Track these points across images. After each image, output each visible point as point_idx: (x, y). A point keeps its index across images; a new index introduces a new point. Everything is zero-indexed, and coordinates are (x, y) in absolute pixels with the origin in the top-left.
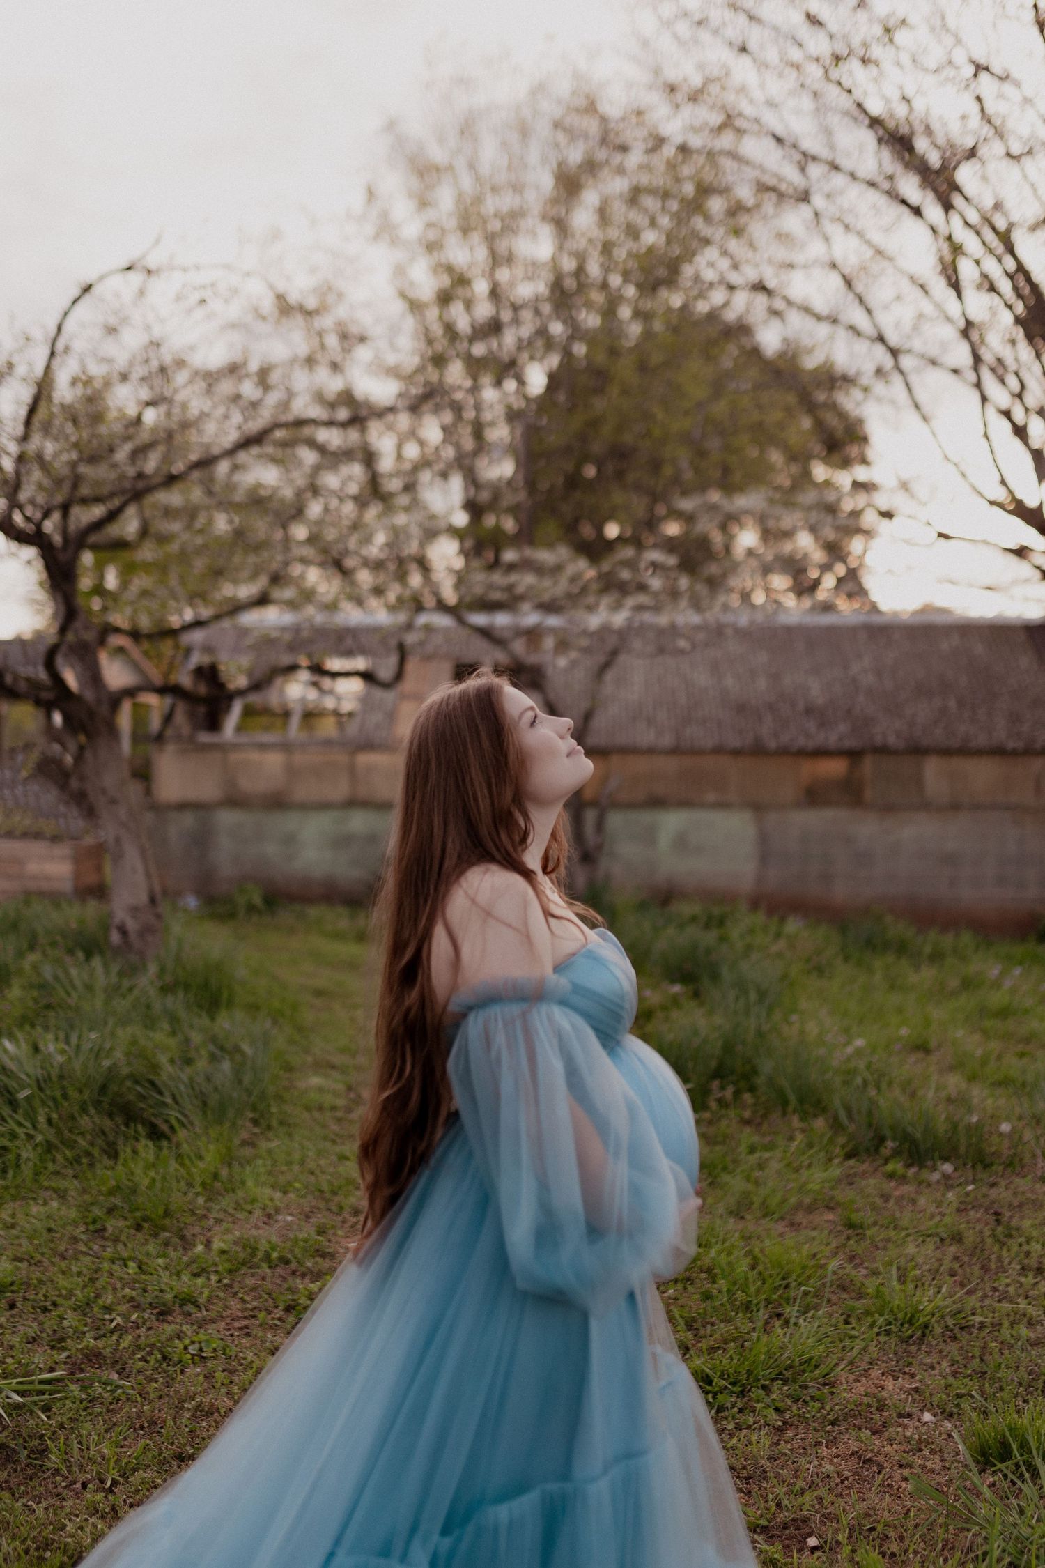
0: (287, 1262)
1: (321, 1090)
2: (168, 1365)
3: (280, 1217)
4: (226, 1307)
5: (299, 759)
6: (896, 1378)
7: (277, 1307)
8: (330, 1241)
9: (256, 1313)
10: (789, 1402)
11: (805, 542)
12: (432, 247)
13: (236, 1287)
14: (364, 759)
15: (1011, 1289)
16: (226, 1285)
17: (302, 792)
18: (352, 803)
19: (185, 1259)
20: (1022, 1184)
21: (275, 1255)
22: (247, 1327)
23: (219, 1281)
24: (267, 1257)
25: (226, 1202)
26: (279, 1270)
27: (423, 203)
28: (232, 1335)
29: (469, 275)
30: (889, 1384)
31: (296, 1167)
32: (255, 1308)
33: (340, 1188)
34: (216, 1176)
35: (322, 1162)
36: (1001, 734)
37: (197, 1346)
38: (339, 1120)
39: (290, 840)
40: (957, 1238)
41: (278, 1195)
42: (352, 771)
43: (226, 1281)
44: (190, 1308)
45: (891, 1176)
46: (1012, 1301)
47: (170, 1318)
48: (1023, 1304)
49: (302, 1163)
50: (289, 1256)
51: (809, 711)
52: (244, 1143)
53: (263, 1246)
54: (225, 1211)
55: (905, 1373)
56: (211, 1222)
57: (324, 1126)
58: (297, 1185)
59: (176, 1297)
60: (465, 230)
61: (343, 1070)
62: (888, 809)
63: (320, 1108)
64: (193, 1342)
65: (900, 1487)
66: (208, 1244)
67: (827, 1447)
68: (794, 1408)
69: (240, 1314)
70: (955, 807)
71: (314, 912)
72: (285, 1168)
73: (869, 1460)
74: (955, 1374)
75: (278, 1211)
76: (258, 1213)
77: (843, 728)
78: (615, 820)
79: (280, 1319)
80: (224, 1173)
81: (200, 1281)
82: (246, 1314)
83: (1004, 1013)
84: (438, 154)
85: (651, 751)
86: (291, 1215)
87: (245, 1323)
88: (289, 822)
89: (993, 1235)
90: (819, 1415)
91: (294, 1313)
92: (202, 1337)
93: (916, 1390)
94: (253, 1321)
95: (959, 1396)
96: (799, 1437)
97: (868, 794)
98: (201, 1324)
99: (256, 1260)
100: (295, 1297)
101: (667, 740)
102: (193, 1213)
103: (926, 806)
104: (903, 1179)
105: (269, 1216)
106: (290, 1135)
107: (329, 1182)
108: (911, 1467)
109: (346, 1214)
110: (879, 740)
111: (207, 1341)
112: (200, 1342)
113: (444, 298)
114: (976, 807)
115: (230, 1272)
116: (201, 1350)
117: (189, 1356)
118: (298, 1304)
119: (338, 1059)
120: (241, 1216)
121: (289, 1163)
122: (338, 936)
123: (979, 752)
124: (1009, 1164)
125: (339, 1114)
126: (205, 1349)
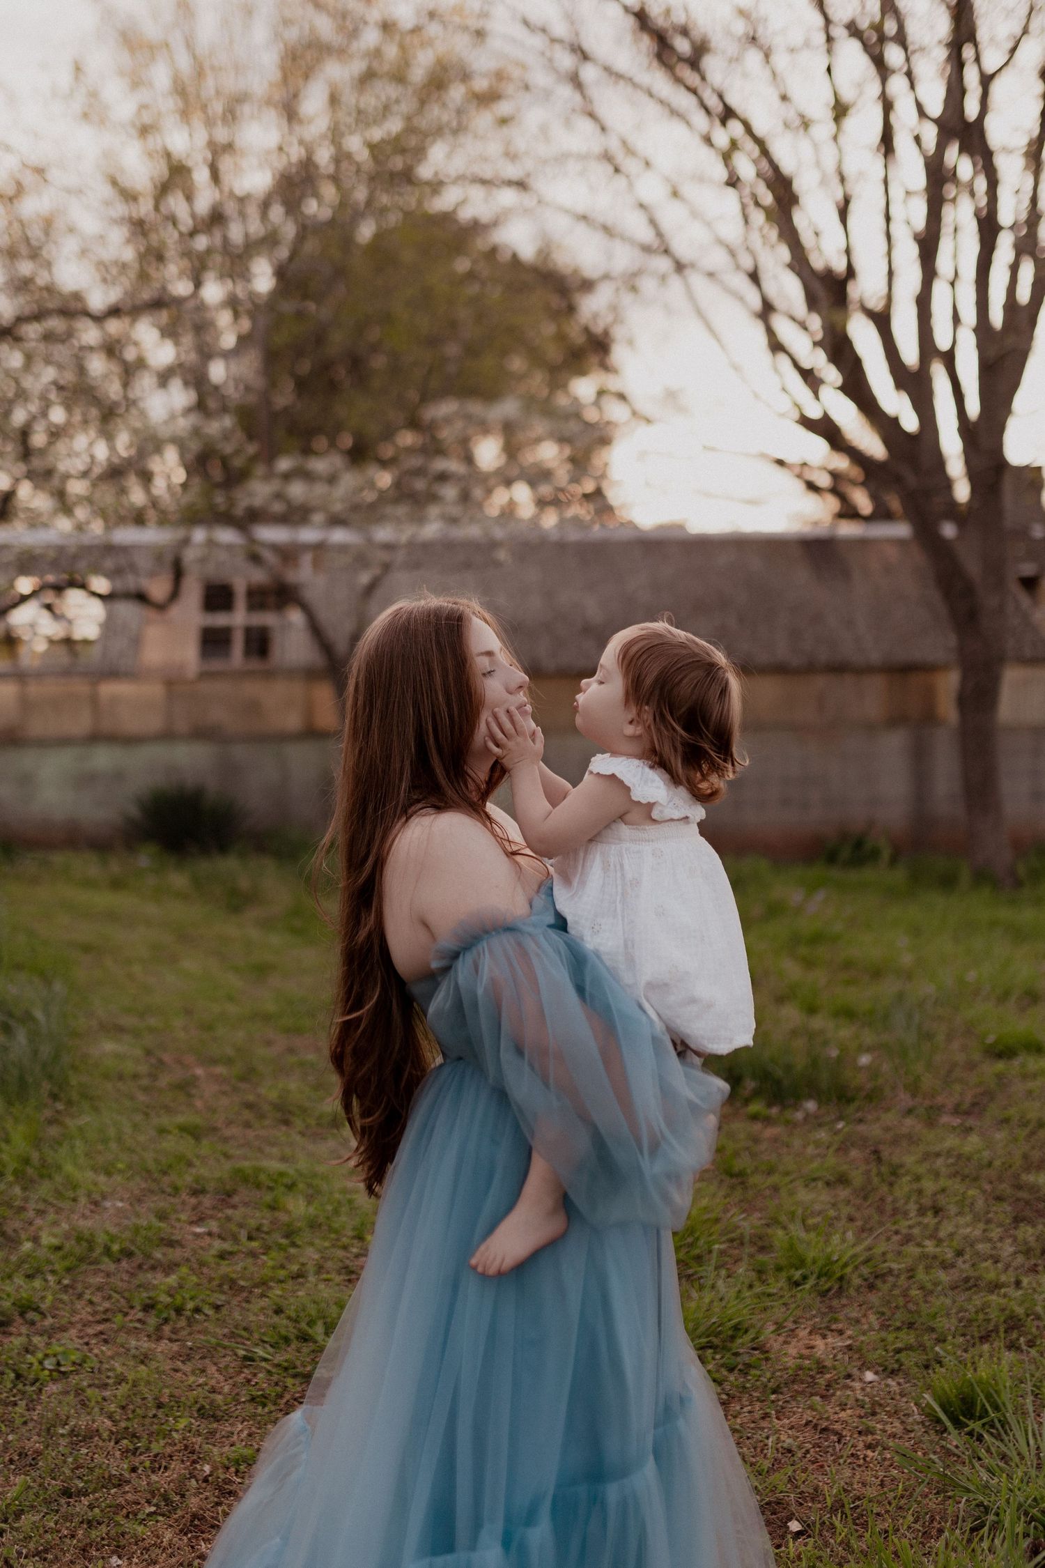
0: (130, 1254)
1: (118, 1056)
2: (25, 1385)
3: (108, 1204)
4: (74, 1312)
5: (34, 689)
6: (824, 1337)
7: (132, 1307)
8: (173, 1227)
9: (109, 1315)
10: (725, 1372)
11: (549, 453)
12: (144, 131)
13: (79, 1287)
14: (108, 689)
15: (916, 1231)
16: (66, 1286)
17: (37, 727)
18: (96, 738)
19: (14, 1258)
20: (890, 1118)
21: (116, 1247)
22: (101, 1333)
23: (59, 1282)
24: (107, 1251)
25: (45, 1189)
26: (124, 1264)
27: (137, 82)
28: (87, 1344)
29: (190, 163)
30: (819, 1343)
31: (113, 1145)
32: (107, 1311)
33: (170, 1166)
34: (27, 1161)
35: (142, 1138)
36: (782, 651)
37: (53, 1360)
38: (145, 1089)
39: (26, 781)
40: (843, 1180)
41: (102, 1179)
42: (94, 700)
43: (66, 1282)
44: (31, 1315)
45: (754, 1117)
46: (919, 1245)
47: (13, 1329)
48: (930, 1247)
49: (119, 1140)
50: (133, 1248)
52: (51, 1122)
53: (101, 1238)
54: (45, 1201)
55: (832, 1331)
56: (31, 1214)
57: (132, 1098)
58: (120, 1166)
59: (14, 1304)
60: (185, 115)
61: (136, 1033)
63: (121, 1077)
64: (46, 1356)
65: (866, 1456)
66: (36, 1240)
67: (778, 1418)
68: (732, 1378)
69: (90, 1318)
71: (58, 859)
72: (100, 1147)
73: (825, 1430)
74: (884, 1327)
75: (104, 1197)
76: (83, 1200)
79: (139, 1321)
80: (35, 1156)
81: (37, 1283)
82: (98, 1317)
83: (816, 939)
84: (151, 31)
86: (122, 1200)
87: (100, 1328)
88: (27, 760)
89: (879, 1174)
90: (758, 1383)
91: (154, 1312)
92: (57, 1348)
93: (849, 1348)
94: (107, 1325)
95: (898, 1351)
96: (745, 1409)
98: (50, 1333)
99: (94, 1255)
100: (152, 1294)
102: (10, 1206)
104: (768, 1121)
105: (96, 1203)
106: (96, 1109)
107: (156, 1160)
108: (872, 1434)
109: (184, 1196)
111: (64, 1353)
112: (55, 1356)
113: (163, 190)
115: (68, 1270)
116: (58, 1364)
117: (47, 1373)
118: (157, 1302)
119: (128, 1021)
120: (66, 1205)
121: (105, 1141)
122: (88, 884)
124: (869, 1098)
125: (145, 1082)
126: (63, 1363)
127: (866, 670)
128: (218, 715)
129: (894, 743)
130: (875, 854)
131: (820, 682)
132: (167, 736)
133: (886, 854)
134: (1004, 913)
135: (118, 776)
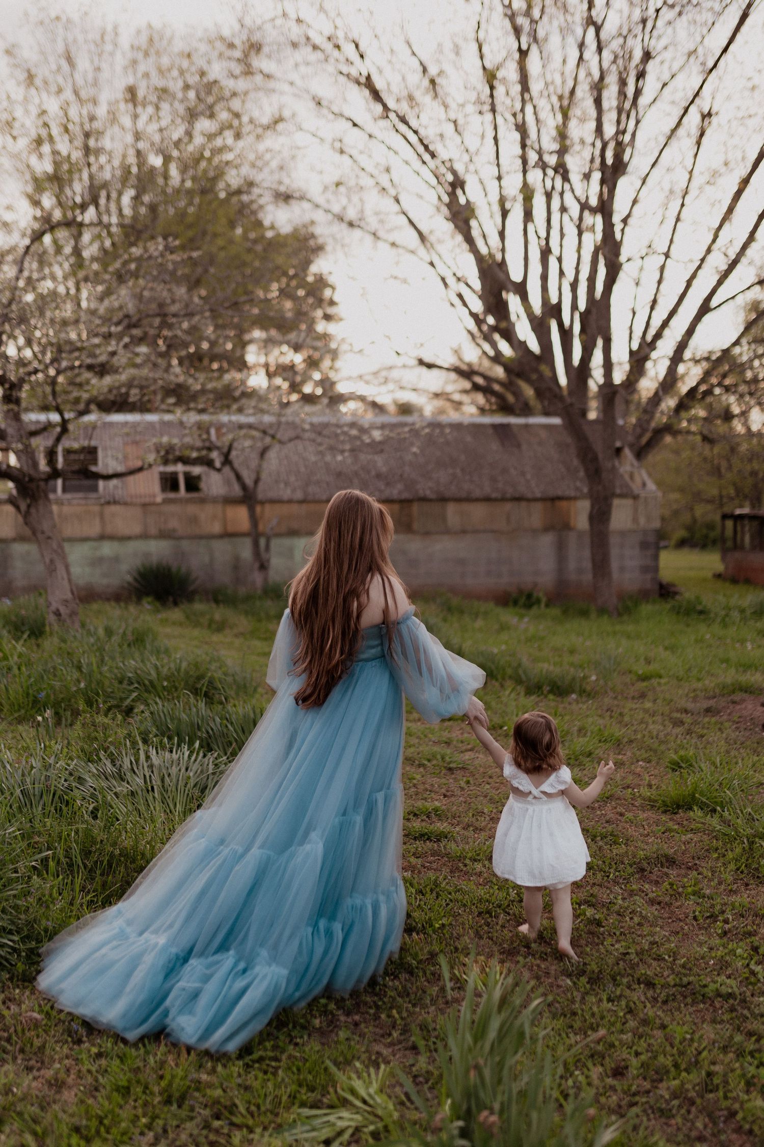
14: (110, 510)
18: (102, 537)
36: (487, 490)
42: (102, 517)
51: (379, 476)
62: (427, 534)
70: (464, 532)
77: (400, 486)
78: (275, 543)
85: (290, 501)
97: (416, 526)
101: (299, 495)
103: (447, 532)
110: (421, 493)
114: (476, 532)
123: (477, 500)
127: (536, 500)
128: (174, 524)
129: (547, 541)
130: (538, 601)
131: (508, 506)
132: (144, 536)
133: (544, 600)
134: (618, 628)
135: (116, 559)
